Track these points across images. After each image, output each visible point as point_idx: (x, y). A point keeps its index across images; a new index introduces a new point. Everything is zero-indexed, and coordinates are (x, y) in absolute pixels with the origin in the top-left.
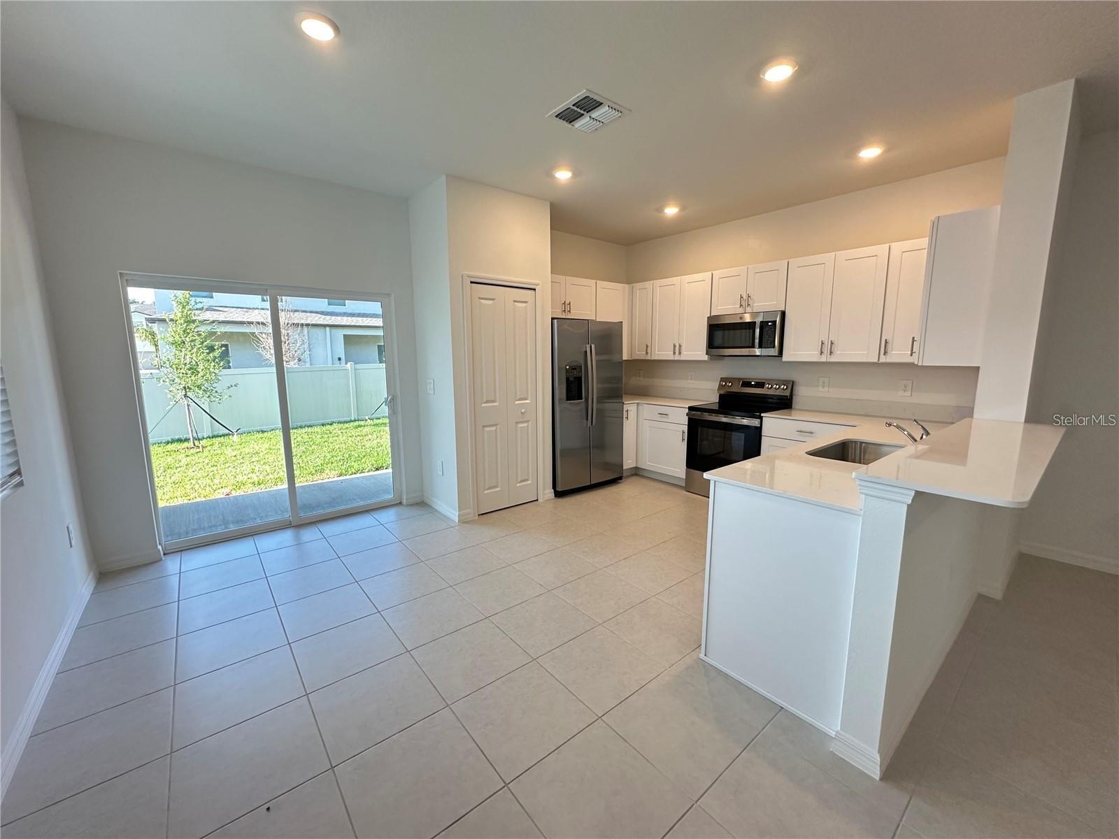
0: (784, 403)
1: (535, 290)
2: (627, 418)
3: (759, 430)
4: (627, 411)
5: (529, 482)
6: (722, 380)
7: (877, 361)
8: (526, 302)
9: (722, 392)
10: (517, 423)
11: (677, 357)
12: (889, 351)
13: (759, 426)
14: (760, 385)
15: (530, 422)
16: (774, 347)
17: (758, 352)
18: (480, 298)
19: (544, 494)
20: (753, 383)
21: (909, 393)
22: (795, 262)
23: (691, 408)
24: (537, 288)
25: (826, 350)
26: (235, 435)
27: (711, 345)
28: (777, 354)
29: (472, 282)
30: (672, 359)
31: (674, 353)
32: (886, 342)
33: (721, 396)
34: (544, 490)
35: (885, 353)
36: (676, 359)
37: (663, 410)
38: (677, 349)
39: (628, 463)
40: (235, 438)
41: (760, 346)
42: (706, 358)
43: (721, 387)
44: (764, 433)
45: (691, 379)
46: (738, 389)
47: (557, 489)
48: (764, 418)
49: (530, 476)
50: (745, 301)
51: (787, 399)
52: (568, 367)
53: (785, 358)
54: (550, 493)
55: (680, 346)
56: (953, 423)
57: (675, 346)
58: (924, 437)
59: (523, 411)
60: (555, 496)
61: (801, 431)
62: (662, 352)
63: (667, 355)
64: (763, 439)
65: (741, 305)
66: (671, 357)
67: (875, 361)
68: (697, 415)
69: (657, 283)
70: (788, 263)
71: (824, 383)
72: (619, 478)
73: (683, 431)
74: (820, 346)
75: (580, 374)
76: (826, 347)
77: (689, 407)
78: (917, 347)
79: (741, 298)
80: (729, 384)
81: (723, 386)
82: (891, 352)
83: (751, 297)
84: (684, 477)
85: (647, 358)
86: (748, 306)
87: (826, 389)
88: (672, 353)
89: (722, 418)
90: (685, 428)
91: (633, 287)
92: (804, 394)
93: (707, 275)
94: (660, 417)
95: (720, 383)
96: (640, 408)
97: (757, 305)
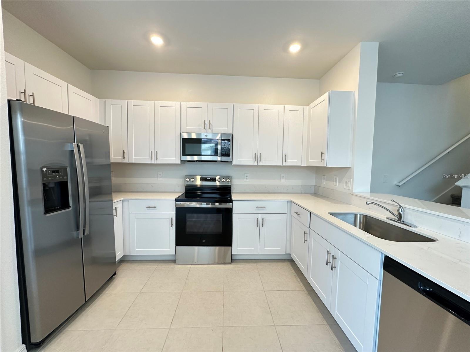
2: (116, 215)
4: (116, 209)
6: (186, 176)
11: (153, 162)
16: (229, 156)
17: (219, 158)
21: (284, 181)
22: (237, 106)
25: (257, 159)
27: (184, 153)
28: (231, 160)
30: (150, 162)
31: (151, 158)
32: (285, 155)
35: (285, 161)
37: (152, 204)
38: (154, 155)
39: (119, 254)
41: (221, 155)
43: (186, 182)
45: (160, 177)
46: (198, 183)
48: (234, 202)
52: (44, 170)
53: (235, 163)
55: (157, 153)
57: (151, 152)
61: (257, 208)
62: (140, 157)
63: (146, 159)
64: (234, 215)
67: (281, 164)
68: (184, 205)
69: (132, 102)
70: (233, 105)
71: (247, 177)
72: (115, 274)
73: (172, 219)
74: (254, 156)
75: (65, 177)
76: (257, 157)
77: (176, 199)
78: (325, 157)
79: (205, 123)
80: (192, 180)
81: (188, 181)
82: (288, 160)
83: (211, 123)
84: (175, 254)
85: (124, 162)
86: (210, 129)
87: (248, 180)
88: (149, 158)
89: (204, 205)
90: (173, 216)
91: (105, 102)
92: (237, 184)
93: (177, 104)
94: (149, 210)
95: (185, 180)
96: (126, 204)
97: (215, 129)
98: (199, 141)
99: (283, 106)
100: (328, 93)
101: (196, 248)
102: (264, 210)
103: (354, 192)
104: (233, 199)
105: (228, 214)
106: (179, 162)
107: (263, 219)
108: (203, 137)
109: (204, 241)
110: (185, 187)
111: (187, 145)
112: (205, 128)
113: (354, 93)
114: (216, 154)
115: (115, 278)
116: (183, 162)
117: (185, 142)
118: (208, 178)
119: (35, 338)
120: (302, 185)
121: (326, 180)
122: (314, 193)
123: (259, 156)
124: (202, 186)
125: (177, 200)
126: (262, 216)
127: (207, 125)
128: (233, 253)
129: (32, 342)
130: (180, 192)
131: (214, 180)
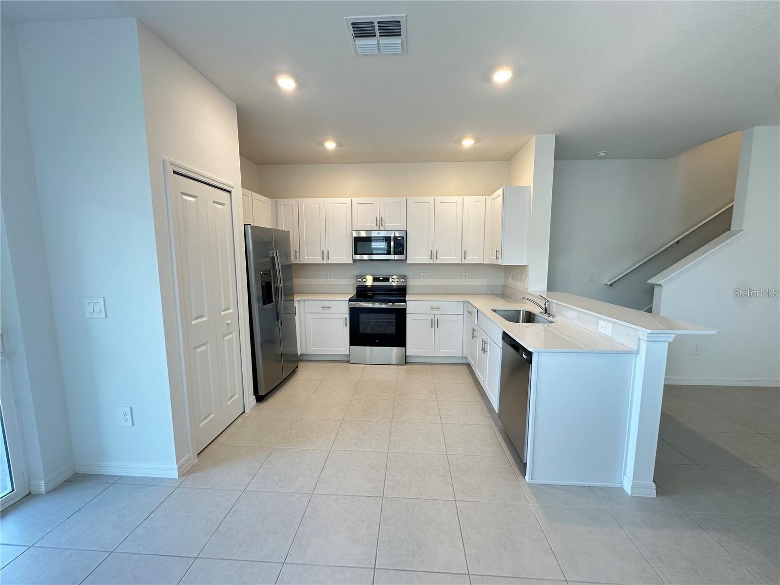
1: (230, 192)
3: (404, 311)
5: (237, 397)
6: (358, 277)
8: (224, 205)
10: (224, 336)
13: (403, 307)
15: (234, 333)
16: (402, 254)
17: (392, 257)
18: (182, 193)
19: (248, 405)
20: (381, 278)
22: (411, 199)
24: (233, 191)
25: (434, 256)
27: (355, 252)
28: (403, 259)
29: (174, 172)
30: (321, 262)
31: (323, 258)
32: (465, 252)
34: (249, 399)
35: (465, 258)
36: (325, 262)
37: (326, 304)
38: (326, 255)
41: (394, 253)
44: (408, 312)
45: (330, 278)
48: (407, 302)
52: (261, 272)
53: (408, 261)
54: (253, 399)
55: (329, 252)
57: (324, 253)
59: (229, 322)
60: (256, 402)
62: (311, 257)
63: (318, 260)
64: (407, 315)
67: (460, 262)
68: (358, 305)
69: (302, 201)
70: (407, 199)
71: (424, 276)
72: (297, 367)
73: (346, 318)
74: (430, 253)
75: (270, 278)
76: (434, 254)
77: (349, 299)
78: (499, 255)
79: (376, 219)
80: (364, 280)
81: (359, 281)
82: (468, 257)
83: (383, 219)
84: (349, 354)
85: (296, 262)
86: (382, 225)
87: (425, 280)
88: (320, 258)
89: (377, 305)
90: (347, 316)
91: (276, 201)
92: (412, 284)
93: (347, 200)
94: (323, 309)
95: (357, 280)
96: (302, 303)
97: (388, 225)
98: (368, 239)
99: (461, 197)
100: (501, 189)
101: (368, 348)
102: (438, 310)
103: (529, 290)
104: (406, 300)
105: (401, 315)
106: (351, 262)
107: (438, 319)
108: (374, 234)
109: (377, 341)
110: (357, 288)
111: (359, 243)
112: (377, 225)
113: (529, 187)
114: (389, 253)
115: (297, 371)
116: (355, 261)
117: (358, 240)
119: (262, 393)
120: (487, 286)
121: (512, 279)
122: (502, 294)
123: (435, 254)
124: (373, 287)
125: (351, 300)
126: (437, 317)
127: (379, 222)
128: (407, 355)
129: (259, 394)
130: (352, 293)
131: (387, 280)
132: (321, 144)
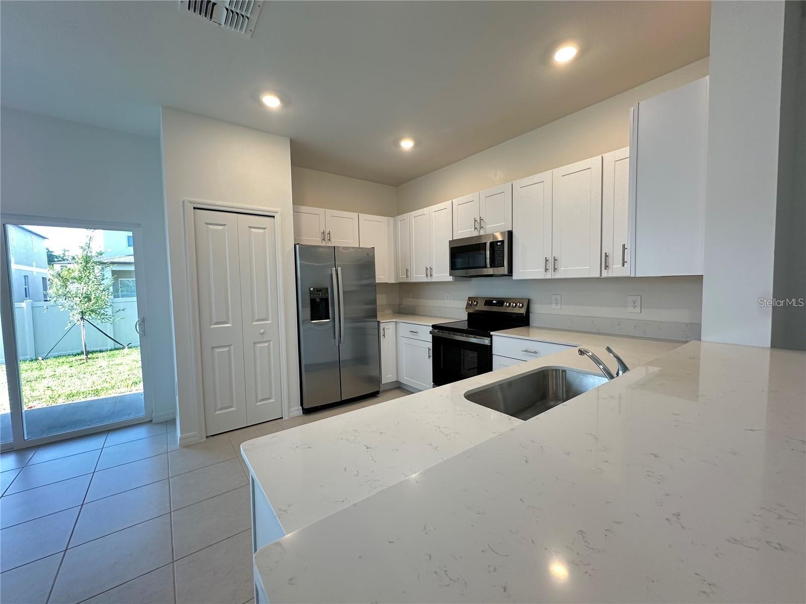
0: (521, 321)
1: (274, 217)
2: (384, 335)
3: (490, 348)
4: (384, 329)
5: (272, 400)
6: (470, 299)
7: (599, 276)
8: (264, 229)
9: (471, 311)
10: (255, 343)
11: (429, 280)
12: (610, 265)
13: (489, 344)
14: (500, 302)
15: (271, 342)
16: (503, 266)
17: (490, 271)
18: (207, 224)
19: (289, 412)
21: (638, 310)
22: (518, 184)
23: (434, 327)
24: (275, 215)
25: (550, 266)
26: (126, 348)
27: (453, 267)
28: (506, 273)
29: (194, 208)
31: (427, 275)
32: (606, 256)
33: (469, 314)
34: (289, 407)
35: (606, 267)
36: (429, 281)
37: (415, 328)
38: (429, 271)
39: (388, 377)
40: (126, 350)
41: (492, 266)
42: (451, 279)
43: (469, 306)
44: (494, 352)
46: (481, 307)
47: (304, 407)
48: (493, 337)
49: (273, 393)
50: (479, 223)
51: (523, 317)
52: (312, 289)
53: (516, 276)
54: (297, 410)
55: (431, 269)
56: (687, 342)
57: (427, 269)
58: (621, 372)
59: (262, 331)
60: (303, 413)
61: (526, 351)
62: (418, 276)
63: (422, 277)
64: (495, 358)
65: (475, 228)
66: (425, 280)
70: (512, 184)
71: (556, 300)
72: (376, 392)
73: (429, 349)
74: (544, 262)
75: (327, 295)
76: (551, 264)
77: (432, 325)
78: (628, 256)
79: (475, 221)
80: (475, 303)
83: (484, 219)
86: (482, 228)
87: (558, 306)
88: (425, 275)
90: (430, 345)
91: (396, 219)
92: (538, 312)
93: (448, 204)
94: (412, 335)
95: (469, 303)
97: (490, 227)
111: (455, 255)
118: (494, 302)
123: (553, 262)
127: (479, 225)
129: (308, 406)
131: (501, 304)
132: (396, 143)
